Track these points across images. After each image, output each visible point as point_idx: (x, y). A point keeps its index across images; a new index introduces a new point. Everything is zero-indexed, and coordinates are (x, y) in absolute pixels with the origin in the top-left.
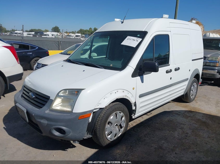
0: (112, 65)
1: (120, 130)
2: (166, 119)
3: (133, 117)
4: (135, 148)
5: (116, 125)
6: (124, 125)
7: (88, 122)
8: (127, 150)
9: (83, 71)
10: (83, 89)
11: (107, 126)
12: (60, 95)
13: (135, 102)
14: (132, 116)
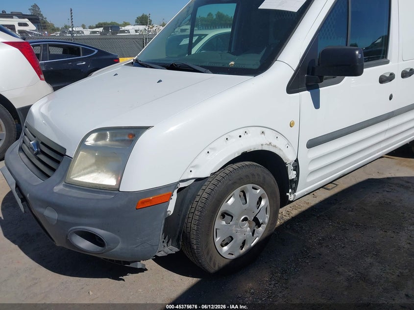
0: (233, 63)
1: (254, 230)
2: (373, 198)
3: (290, 197)
4: (294, 278)
5: (243, 220)
6: (265, 218)
7: (163, 214)
8: (273, 282)
9: (159, 82)
10: (147, 128)
11: (220, 223)
12: (87, 144)
13: (295, 161)
14: (287, 194)
